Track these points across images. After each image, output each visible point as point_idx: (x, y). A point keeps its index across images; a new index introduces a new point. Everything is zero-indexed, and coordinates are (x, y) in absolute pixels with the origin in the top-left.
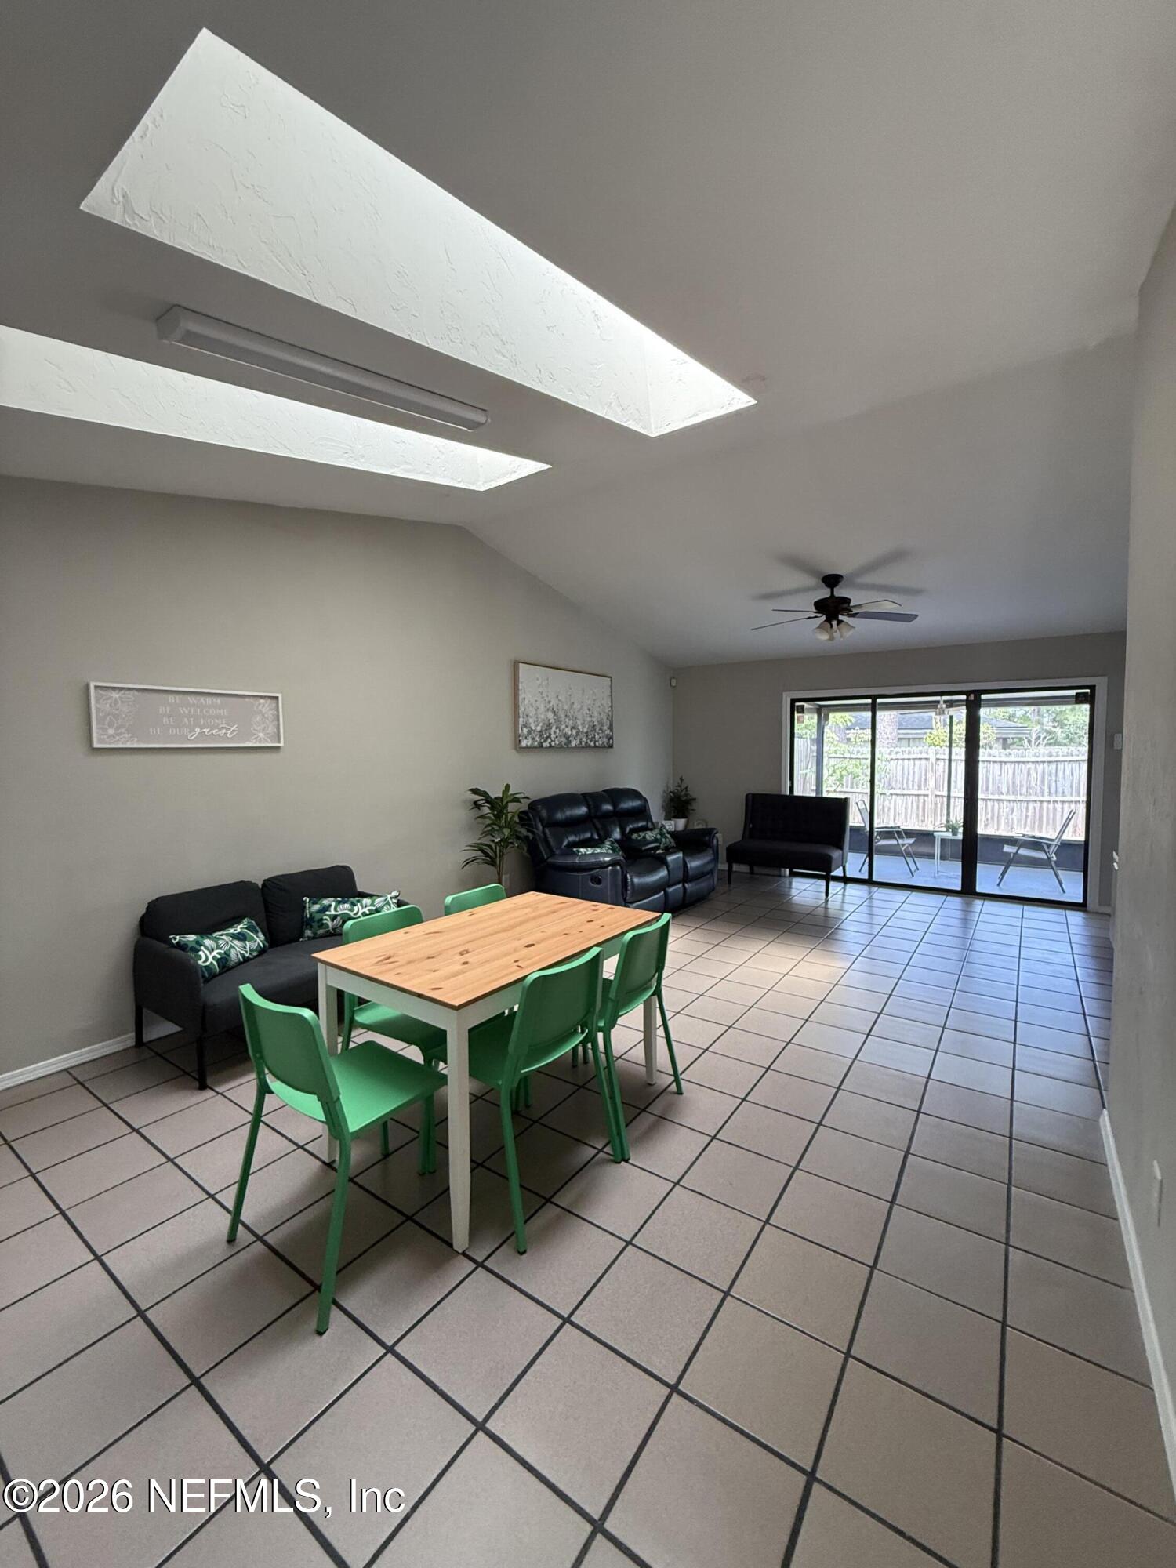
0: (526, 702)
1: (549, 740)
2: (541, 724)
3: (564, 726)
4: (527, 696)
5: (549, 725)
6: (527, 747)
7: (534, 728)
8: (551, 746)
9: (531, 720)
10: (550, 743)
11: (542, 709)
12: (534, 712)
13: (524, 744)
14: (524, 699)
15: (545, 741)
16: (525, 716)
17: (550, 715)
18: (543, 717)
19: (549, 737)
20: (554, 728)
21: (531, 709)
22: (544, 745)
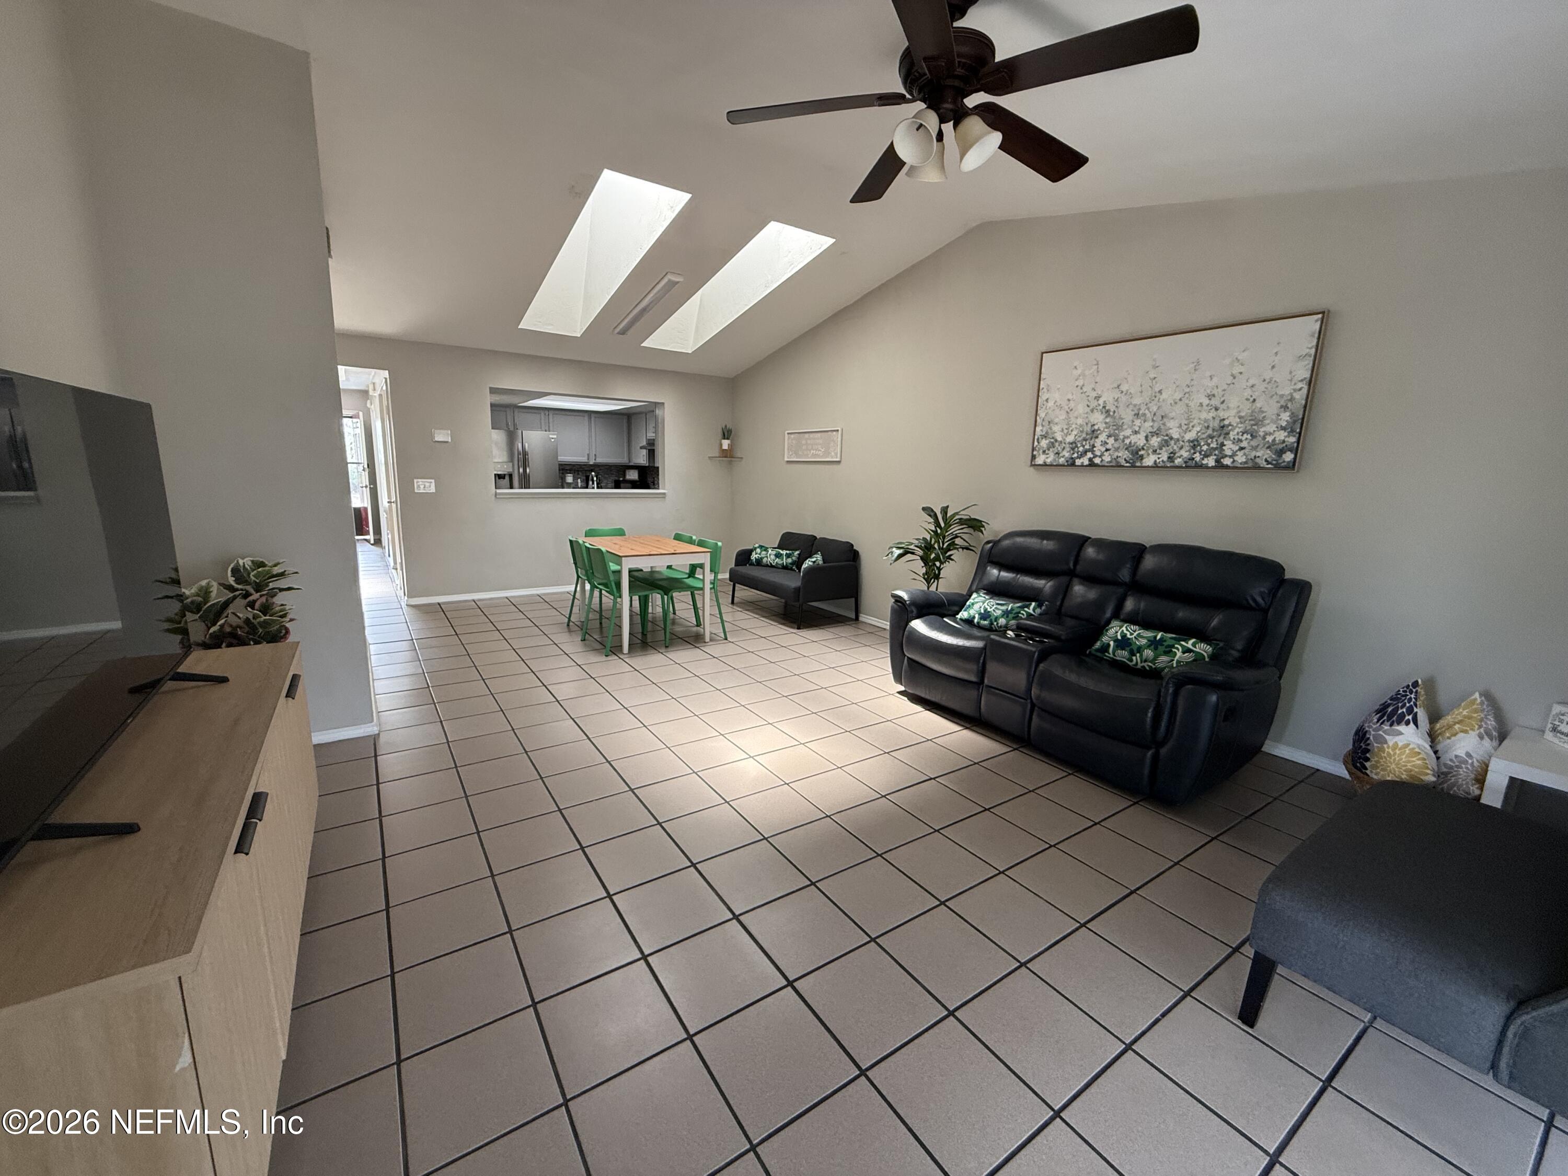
0: (1051, 404)
1: (1090, 455)
2: (1075, 432)
3: (1128, 432)
4: (1053, 397)
5: (1094, 434)
6: (1045, 465)
7: (1059, 439)
8: (1092, 464)
9: (1056, 428)
10: (1090, 460)
11: (1081, 409)
12: (1063, 416)
13: (1040, 460)
14: (1047, 400)
15: (1079, 457)
16: (1046, 423)
17: (1098, 419)
18: (1080, 421)
19: (1092, 449)
20: (1103, 437)
21: (1057, 411)
22: (1078, 462)
